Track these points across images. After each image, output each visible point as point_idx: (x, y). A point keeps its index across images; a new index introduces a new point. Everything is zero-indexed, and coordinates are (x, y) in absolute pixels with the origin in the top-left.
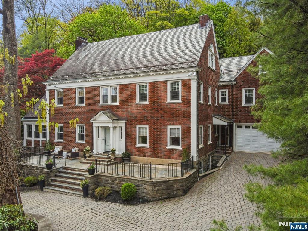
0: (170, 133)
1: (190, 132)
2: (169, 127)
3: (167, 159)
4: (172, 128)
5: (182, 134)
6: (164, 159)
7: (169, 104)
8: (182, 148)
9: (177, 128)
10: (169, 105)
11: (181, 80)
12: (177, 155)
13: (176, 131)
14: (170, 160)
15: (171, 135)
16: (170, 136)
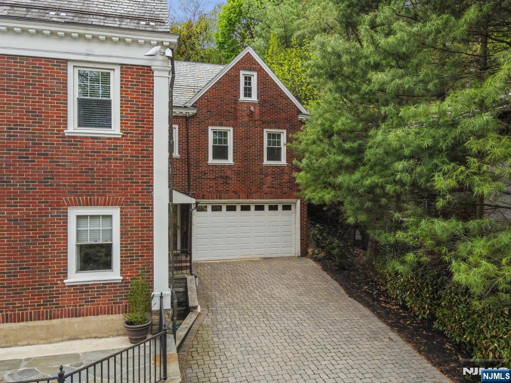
0: (78, 232)
1: (150, 227)
2: (73, 213)
3: (67, 320)
4: (85, 217)
5: (123, 233)
6: (55, 322)
7: (74, 137)
8: (121, 278)
9: (104, 216)
10: (75, 141)
11: (119, 67)
12: (102, 301)
13: (100, 226)
14: (78, 319)
15: (83, 236)
16: (78, 240)
